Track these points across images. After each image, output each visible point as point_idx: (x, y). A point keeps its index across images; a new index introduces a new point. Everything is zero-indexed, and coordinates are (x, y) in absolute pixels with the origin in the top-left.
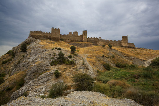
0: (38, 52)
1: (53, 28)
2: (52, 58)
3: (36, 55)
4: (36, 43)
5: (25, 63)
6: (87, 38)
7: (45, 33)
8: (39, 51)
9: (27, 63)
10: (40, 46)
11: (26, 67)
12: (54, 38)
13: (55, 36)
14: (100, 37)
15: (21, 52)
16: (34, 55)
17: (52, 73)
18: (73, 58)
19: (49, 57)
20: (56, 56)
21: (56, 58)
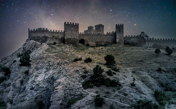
0: (50, 66)
1: (67, 23)
2: (83, 77)
3: (48, 70)
4: (42, 50)
5: (34, 84)
6: (124, 36)
7: (54, 32)
8: (51, 64)
9: (37, 85)
10: (50, 54)
11: (36, 90)
12: (69, 39)
13: (70, 37)
14: (142, 33)
15: (20, 65)
16: (45, 70)
17: (91, 101)
18: (115, 76)
19: (78, 75)
20: (89, 74)
21: (89, 77)
